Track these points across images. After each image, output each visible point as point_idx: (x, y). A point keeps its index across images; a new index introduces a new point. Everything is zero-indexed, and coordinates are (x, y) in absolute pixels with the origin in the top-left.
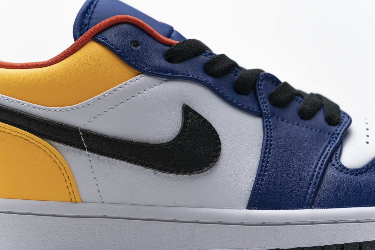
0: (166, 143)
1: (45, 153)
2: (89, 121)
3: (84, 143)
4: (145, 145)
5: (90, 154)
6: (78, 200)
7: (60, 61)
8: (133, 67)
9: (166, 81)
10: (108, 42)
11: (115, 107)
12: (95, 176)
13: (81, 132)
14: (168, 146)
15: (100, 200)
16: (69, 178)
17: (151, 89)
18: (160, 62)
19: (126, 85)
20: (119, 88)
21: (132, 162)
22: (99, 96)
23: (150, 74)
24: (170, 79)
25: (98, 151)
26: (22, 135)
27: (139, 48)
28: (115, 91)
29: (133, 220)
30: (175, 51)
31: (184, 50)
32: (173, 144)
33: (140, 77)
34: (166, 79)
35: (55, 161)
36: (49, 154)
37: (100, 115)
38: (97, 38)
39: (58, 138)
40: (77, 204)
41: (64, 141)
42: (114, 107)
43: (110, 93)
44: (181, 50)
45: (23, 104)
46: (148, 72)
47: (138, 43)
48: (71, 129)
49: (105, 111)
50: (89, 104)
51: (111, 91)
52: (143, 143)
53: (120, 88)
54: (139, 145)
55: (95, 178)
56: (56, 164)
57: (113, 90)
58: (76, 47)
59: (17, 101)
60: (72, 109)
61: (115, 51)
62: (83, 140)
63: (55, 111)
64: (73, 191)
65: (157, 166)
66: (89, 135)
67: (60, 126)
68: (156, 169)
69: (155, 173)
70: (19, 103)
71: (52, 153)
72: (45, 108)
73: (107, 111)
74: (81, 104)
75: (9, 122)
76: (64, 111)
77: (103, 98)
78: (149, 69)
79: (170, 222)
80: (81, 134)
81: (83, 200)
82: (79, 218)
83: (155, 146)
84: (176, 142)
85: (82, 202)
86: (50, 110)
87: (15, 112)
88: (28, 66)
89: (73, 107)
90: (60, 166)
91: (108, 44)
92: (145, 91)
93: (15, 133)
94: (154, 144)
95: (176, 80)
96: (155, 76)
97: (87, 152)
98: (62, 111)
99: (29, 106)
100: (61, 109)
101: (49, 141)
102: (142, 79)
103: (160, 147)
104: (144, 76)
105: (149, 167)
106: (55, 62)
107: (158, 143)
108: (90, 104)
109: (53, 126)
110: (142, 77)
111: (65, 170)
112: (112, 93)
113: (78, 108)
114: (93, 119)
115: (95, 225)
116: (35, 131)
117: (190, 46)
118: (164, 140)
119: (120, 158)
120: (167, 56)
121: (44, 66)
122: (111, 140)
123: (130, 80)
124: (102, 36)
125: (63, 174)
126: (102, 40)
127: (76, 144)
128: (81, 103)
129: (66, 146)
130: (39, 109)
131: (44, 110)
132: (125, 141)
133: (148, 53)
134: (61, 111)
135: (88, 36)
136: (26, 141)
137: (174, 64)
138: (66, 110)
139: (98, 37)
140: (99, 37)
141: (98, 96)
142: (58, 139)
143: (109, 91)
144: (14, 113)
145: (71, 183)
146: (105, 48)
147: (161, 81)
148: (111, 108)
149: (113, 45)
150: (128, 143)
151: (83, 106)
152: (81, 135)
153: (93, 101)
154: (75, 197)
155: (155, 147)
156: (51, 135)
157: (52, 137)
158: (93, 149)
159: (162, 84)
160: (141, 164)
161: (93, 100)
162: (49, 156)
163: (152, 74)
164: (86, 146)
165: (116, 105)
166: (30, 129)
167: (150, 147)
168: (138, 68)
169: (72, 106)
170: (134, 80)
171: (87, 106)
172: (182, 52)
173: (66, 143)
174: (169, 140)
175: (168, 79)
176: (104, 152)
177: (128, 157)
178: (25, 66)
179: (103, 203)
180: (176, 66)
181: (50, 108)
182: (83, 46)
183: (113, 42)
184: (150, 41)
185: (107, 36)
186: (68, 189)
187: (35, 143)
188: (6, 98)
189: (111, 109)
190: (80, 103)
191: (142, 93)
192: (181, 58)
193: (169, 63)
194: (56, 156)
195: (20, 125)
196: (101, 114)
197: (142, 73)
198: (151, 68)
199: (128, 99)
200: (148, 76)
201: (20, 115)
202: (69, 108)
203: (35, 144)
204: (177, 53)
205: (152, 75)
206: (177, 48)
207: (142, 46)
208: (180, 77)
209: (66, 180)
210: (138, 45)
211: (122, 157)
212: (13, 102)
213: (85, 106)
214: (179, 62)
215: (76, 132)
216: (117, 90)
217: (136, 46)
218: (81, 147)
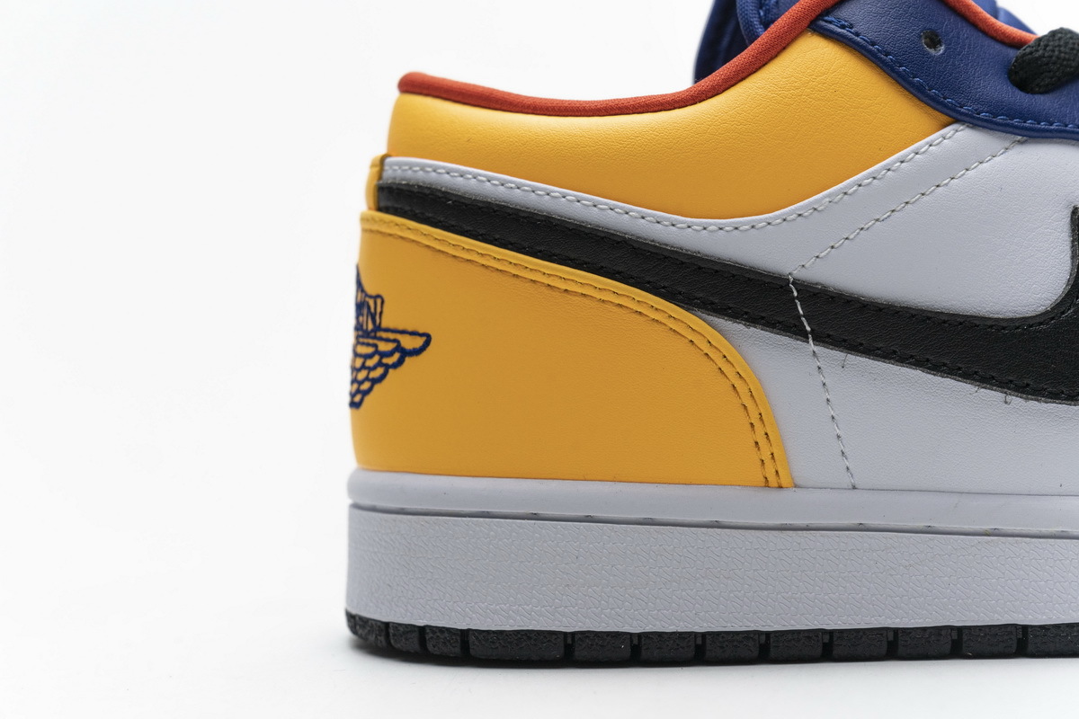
0: (1037, 316)
1: (692, 348)
2: (817, 257)
3: (803, 319)
4: (978, 323)
5: (818, 349)
6: (784, 481)
7: (723, 91)
8: (932, 104)
9: (1020, 143)
10: (857, 34)
11: (889, 216)
12: (834, 412)
13: (796, 289)
14: (1041, 324)
15: (846, 481)
16: (761, 419)
17: (984, 165)
18: (1001, 90)
19: (917, 154)
20: (898, 164)
21: (941, 372)
22: (846, 187)
23: (980, 123)
24: (1030, 137)
25: (845, 341)
26: (626, 299)
27: (942, 49)
28: (889, 170)
29: (944, 536)
30: (1037, 59)
31: (1058, 58)
32: (1053, 318)
33: (952, 132)
34: (1019, 138)
35: (722, 372)
36: (706, 351)
37: (847, 239)
38: (823, 23)
39: (731, 305)
40: (783, 493)
41: (746, 313)
42: (885, 216)
43: (874, 178)
44: (1051, 57)
45: (627, 213)
46: (974, 117)
47: (937, 36)
48: (767, 281)
49: (862, 229)
50: (815, 209)
51: (879, 171)
52: (972, 316)
53: (902, 162)
54: (961, 324)
55: (833, 418)
56: (726, 379)
57: (883, 168)
58: (768, 50)
59: (606, 204)
60: (769, 224)
61: (880, 59)
62: (801, 312)
63: (721, 229)
64: (772, 454)
65: (1011, 381)
66: (819, 295)
67: (734, 272)
68: (1009, 389)
69: (1006, 402)
70: (611, 209)
71: (715, 347)
72: (692, 222)
73: (867, 226)
74: (796, 209)
75: (586, 264)
76: (747, 230)
77: (856, 190)
78: (976, 110)
79: (1053, 540)
80: (795, 294)
81: (798, 482)
82: (791, 532)
83: (1005, 324)
84: (1063, 313)
85: (795, 487)
86: (705, 229)
87: (603, 235)
88: (627, 108)
89: (771, 218)
90: (738, 384)
91: (859, 39)
92: (967, 170)
93: (605, 293)
94: (1003, 319)
95: (1044, 140)
96: (991, 129)
97: (811, 346)
98: (741, 228)
99: (643, 218)
100: (737, 223)
101: (704, 316)
102: (960, 137)
103: (1018, 328)
104: (962, 130)
105: (991, 384)
106: (710, 94)
107: (1010, 315)
108: (820, 209)
109: (717, 271)
110: (957, 131)
111: (752, 396)
112: (880, 176)
113: (785, 220)
114: (829, 252)
115: (836, 550)
116: (664, 288)
117: (1071, 46)
118: (1027, 308)
119: (907, 359)
120: (1016, 73)
121: (676, 105)
122: (880, 310)
123: (928, 139)
124: (839, 19)
125: (745, 407)
126: (840, 30)
127: (779, 322)
128: (795, 205)
129: (752, 329)
130: (673, 225)
131: (689, 227)
132: (922, 310)
133: (967, 65)
134: (736, 228)
135: (797, 21)
136: (638, 317)
137: (1036, 96)
138: (753, 227)
139: (826, 21)
140: (830, 22)
141: (840, 185)
142: (730, 308)
143: (873, 172)
144: (603, 238)
145: (766, 434)
146: (850, 52)
147: (1007, 144)
148: (877, 220)
149: (873, 44)
150: (929, 318)
151: (800, 215)
152: (794, 298)
153: (828, 200)
154: (777, 472)
155: (1004, 328)
156: (711, 298)
157: (712, 303)
158: (829, 336)
159: (1010, 152)
160: (967, 376)
161: (829, 196)
162: (705, 358)
163: (985, 124)
164: (808, 329)
165: (893, 211)
166: (649, 282)
167: (991, 327)
168: (945, 106)
169: (770, 215)
170: (937, 141)
171: (811, 214)
172: (1054, 63)
173: (752, 320)
174: (1042, 309)
175: (1023, 136)
176: (861, 344)
177: (931, 358)
178: (620, 108)
179: (854, 488)
180: (1043, 102)
181: (706, 223)
182: (784, 48)
183: (871, 36)
184: (966, 31)
185: (853, 20)
186: (759, 449)
187: (664, 321)
188: (574, 196)
189: (878, 223)
190: (792, 207)
191: (963, 175)
192: (1052, 78)
193: (1023, 94)
194: (725, 357)
195: (619, 273)
196: (851, 237)
197: (956, 121)
198: (979, 106)
199: (923, 194)
200: (972, 128)
201: (618, 243)
202: (761, 221)
203: (665, 324)
204: (1041, 66)
205: (984, 127)
206: (1041, 52)
207: (950, 44)
208: (1056, 131)
209: (752, 424)
210: (939, 43)
211: (912, 357)
212: (595, 209)
213: (806, 214)
214: (1046, 90)
215: (782, 287)
216: (893, 168)
217: (934, 43)
218: (796, 331)
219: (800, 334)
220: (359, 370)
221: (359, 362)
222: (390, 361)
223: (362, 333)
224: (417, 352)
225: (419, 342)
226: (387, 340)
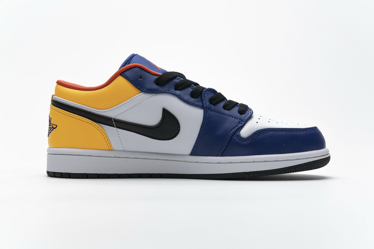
1: (96, 128)
2: (118, 115)
3: (114, 124)
33: (141, 94)
34: (154, 94)
37: (122, 112)
38: (122, 75)
40: (112, 151)
41: (105, 123)
48: (109, 119)
49: (125, 111)
56: (102, 134)
61: (131, 82)
64: (110, 145)
66: (117, 121)
71: (100, 128)
75: (81, 115)
78: (146, 90)
95: (159, 94)
96: (149, 93)
97: (116, 128)
111: (106, 136)
123: (137, 95)
124: (125, 75)
127: (110, 125)
133: (146, 81)
142: (103, 123)
145: (109, 142)
146: (126, 80)
147: (151, 96)
148: (128, 109)
149: (130, 79)
154: (111, 148)
162: (98, 130)
168: (140, 90)
182: (115, 79)
184: (146, 73)
195: (86, 116)
203: (92, 125)
207: (144, 78)
209: (106, 141)
215: (111, 120)
217: (141, 78)
218: (113, 126)
219: (114, 127)
220: (50, 130)
221: (50, 129)
222: (52, 129)
223: (50, 125)
224: (55, 128)
225: (55, 126)
226: (52, 126)
